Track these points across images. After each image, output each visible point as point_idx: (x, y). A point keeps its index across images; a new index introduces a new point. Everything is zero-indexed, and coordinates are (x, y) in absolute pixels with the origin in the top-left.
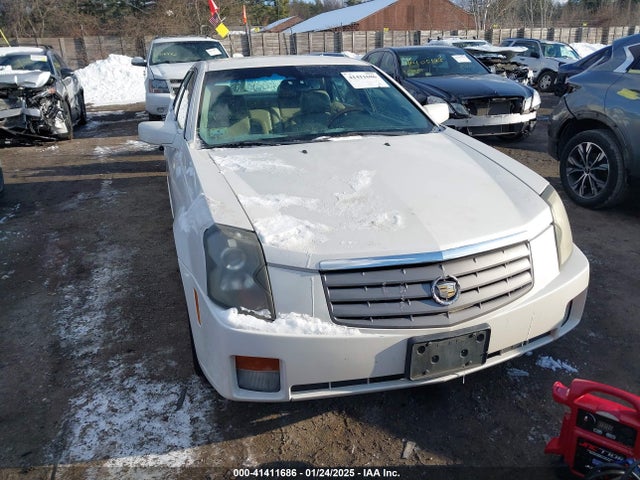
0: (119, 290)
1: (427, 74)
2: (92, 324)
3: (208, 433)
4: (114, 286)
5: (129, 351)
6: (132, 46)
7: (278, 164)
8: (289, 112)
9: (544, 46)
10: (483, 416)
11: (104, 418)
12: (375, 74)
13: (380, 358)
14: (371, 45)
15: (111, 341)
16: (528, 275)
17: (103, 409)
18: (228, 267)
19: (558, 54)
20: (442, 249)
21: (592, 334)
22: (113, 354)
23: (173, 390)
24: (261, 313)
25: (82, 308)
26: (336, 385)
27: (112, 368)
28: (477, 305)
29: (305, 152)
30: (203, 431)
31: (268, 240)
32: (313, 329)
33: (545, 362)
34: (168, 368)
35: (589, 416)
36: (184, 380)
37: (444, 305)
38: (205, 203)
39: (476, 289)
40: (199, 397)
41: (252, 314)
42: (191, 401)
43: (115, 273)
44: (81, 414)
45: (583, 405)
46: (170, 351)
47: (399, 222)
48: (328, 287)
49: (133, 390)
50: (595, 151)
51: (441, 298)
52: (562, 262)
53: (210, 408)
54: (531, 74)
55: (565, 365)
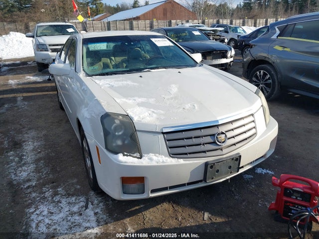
0: (40, 152)
1: (180, 41)
2: (29, 171)
3: (105, 219)
4: (36, 150)
5: (53, 183)
6: (23, 27)
7: (129, 82)
8: (119, 59)
9: (230, 28)
10: (236, 197)
11: (47, 218)
12: (166, 39)
13: (193, 172)
14: (147, 27)
15: (42, 179)
16: (254, 130)
17: (45, 213)
18: (116, 134)
19: (237, 32)
20: (218, 119)
21: (277, 157)
22: (44, 185)
23: (81, 200)
24: (135, 155)
25: (21, 163)
26: (171, 188)
27: (45, 192)
28: (234, 144)
29: (141, 77)
30: (102, 218)
31: (136, 119)
32: (161, 161)
33: (259, 171)
34: (76, 189)
35: (290, 191)
36: (86, 194)
37: (220, 145)
38: (98, 103)
39: (233, 137)
40: (96, 202)
41: (130, 156)
42: (92, 204)
43: (35, 144)
44: (33, 217)
45: (286, 186)
46: (75, 181)
47: (196, 107)
48: (167, 140)
49: (59, 202)
50: (265, 75)
51: (219, 142)
52: (267, 123)
53: (103, 207)
54: (226, 41)
55: (268, 171)
